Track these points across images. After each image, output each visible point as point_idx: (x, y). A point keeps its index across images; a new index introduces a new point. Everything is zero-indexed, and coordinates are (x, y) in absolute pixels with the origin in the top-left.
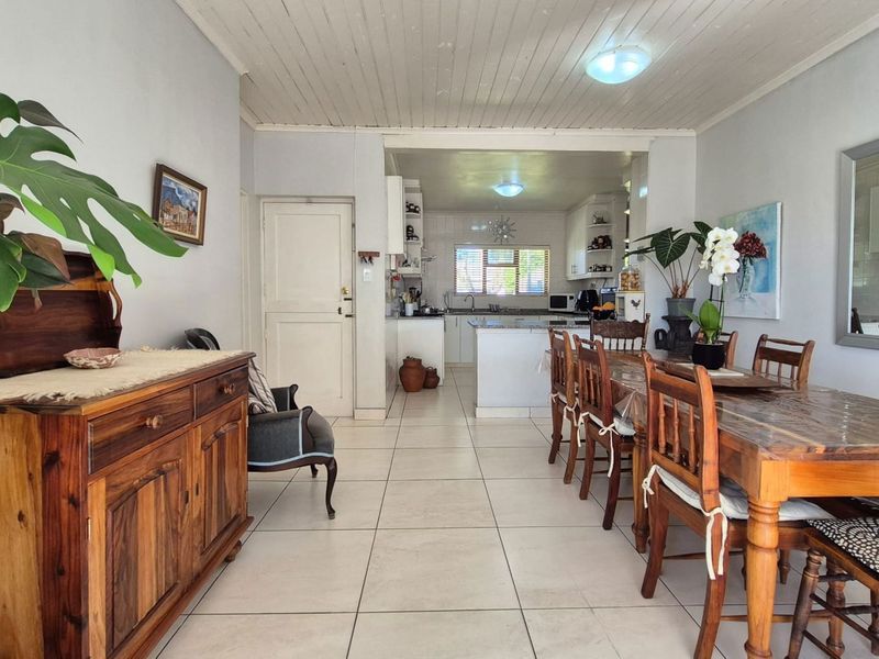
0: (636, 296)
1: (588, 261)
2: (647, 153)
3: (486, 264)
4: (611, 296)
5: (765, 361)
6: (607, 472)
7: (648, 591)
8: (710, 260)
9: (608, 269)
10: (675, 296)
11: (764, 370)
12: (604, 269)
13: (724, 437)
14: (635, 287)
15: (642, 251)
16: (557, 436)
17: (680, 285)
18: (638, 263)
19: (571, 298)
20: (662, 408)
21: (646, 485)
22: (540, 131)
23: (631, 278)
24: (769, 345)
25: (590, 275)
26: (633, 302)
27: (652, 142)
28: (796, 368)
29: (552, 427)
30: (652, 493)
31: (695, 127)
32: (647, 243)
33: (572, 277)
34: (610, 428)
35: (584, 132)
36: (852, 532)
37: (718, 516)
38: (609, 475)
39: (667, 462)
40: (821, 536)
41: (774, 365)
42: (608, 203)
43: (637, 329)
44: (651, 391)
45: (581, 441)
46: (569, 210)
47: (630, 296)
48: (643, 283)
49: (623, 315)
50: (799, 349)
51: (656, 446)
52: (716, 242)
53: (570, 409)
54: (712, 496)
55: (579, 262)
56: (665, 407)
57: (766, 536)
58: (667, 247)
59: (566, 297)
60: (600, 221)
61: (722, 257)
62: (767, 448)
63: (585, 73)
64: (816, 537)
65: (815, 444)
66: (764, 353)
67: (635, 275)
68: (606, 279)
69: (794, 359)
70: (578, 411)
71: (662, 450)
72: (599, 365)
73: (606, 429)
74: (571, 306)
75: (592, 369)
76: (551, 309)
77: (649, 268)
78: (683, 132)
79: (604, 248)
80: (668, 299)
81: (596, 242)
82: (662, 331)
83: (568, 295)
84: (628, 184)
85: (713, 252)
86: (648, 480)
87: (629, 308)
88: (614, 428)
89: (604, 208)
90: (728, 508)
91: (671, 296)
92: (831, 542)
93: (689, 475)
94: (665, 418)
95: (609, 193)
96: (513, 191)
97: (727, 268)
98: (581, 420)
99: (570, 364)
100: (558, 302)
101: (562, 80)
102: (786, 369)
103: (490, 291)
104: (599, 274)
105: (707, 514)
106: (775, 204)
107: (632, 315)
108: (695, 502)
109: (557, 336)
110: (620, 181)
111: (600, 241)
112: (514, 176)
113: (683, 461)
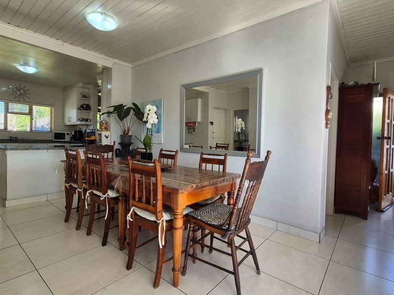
0: (107, 133)
1: (77, 116)
2: (111, 68)
3: (7, 111)
4: (93, 133)
5: (162, 159)
6: (105, 216)
7: (129, 267)
8: (147, 117)
9: (89, 121)
10: (124, 133)
11: (162, 162)
12: (87, 120)
13: (164, 188)
14: (107, 129)
15: (109, 113)
16: (68, 207)
17: (126, 129)
18: (107, 118)
19: (68, 134)
20: (137, 181)
21: (129, 218)
22: (53, 40)
23: (104, 125)
24: (163, 152)
25: (79, 123)
26: (105, 136)
27: (113, 64)
28: (173, 160)
29: (65, 202)
30: (132, 220)
31: (131, 63)
32: (112, 109)
33: (68, 123)
34: (106, 196)
35: (80, 49)
36: (201, 213)
37: (163, 221)
38: (106, 218)
39: (140, 204)
40: (193, 218)
41: (166, 160)
42: (89, 89)
43: (109, 148)
44: (131, 173)
45: (88, 205)
46: (66, 89)
47: (104, 133)
48: (110, 127)
49: (101, 142)
50: (174, 153)
51: (134, 198)
52: (149, 110)
53: (80, 190)
54: (160, 213)
55: (72, 116)
56: (138, 180)
57: (179, 223)
58: (121, 111)
59: (65, 133)
60: (84, 96)
61: (152, 117)
62: (181, 189)
63: (85, 19)
64: (192, 218)
65: (193, 185)
66: (162, 156)
67: (106, 123)
68: (87, 125)
69: (172, 157)
70: (85, 190)
71: (137, 200)
72: (100, 165)
73: (104, 196)
74: (67, 138)
75: (95, 168)
76: (54, 140)
77: (113, 121)
78: (126, 64)
79: (87, 110)
80: (121, 135)
81: (82, 106)
82: (118, 149)
83: (66, 133)
84: (100, 82)
85: (148, 114)
86: (129, 215)
87: (103, 138)
88: (108, 195)
89: (87, 90)
90: (166, 217)
91: (122, 134)
92: (196, 219)
93: (150, 208)
94: (138, 185)
95: (89, 84)
96: (31, 70)
97: (154, 122)
98: (87, 194)
99: (80, 166)
100: (59, 136)
101: (71, 17)
102: (170, 161)
103: (9, 128)
104: (84, 123)
105: (159, 222)
106: (161, 100)
107: (105, 142)
108: (153, 218)
109: (70, 152)
110: (96, 79)
111: (85, 106)
112: (32, 61)
113: (148, 202)
